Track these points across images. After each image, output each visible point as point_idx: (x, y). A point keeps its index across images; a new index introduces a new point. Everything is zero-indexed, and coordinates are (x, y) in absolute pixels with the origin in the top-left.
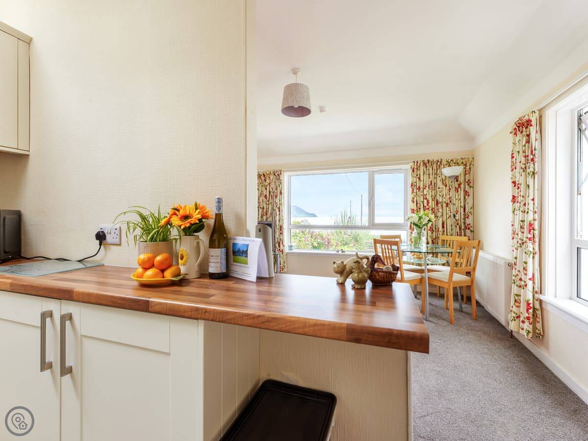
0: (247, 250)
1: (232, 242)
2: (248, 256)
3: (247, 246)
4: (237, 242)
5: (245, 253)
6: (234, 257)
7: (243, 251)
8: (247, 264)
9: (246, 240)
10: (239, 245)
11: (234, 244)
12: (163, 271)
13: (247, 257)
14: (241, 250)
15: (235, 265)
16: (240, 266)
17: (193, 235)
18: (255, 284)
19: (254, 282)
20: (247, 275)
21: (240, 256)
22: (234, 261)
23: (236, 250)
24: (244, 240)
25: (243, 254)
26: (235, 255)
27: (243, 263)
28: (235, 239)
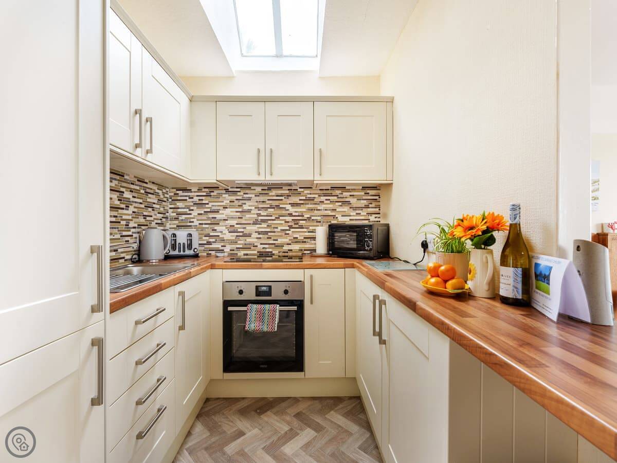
0: (549, 276)
1: (534, 261)
2: (550, 283)
3: (551, 268)
4: (539, 262)
5: (546, 278)
6: (537, 282)
7: (545, 275)
8: (549, 294)
9: (550, 261)
10: (541, 266)
11: (537, 265)
12: (446, 281)
13: (548, 284)
14: (543, 273)
15: (537, 293)
16: (542, 296)
17: (484, 249)
18: (555, 325)
19: (554, 322)
20: (547, 309)
21: (542, 281)
22: (537, 288)
23: (538, 273)
24: (547, 260)
25: (544, 279)
26: (538, 280)
27: (545, 292)
28: (538, 258)
